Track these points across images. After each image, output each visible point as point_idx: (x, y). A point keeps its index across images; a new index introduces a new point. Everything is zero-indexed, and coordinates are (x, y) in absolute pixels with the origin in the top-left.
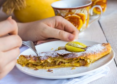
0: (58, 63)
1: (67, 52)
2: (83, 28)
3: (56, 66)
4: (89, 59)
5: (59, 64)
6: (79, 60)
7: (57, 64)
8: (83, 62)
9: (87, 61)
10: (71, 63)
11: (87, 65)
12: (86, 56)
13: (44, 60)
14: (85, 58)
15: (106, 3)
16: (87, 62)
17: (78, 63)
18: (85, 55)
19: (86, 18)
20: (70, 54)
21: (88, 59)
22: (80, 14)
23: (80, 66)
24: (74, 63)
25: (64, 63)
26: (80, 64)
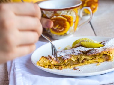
0: (82, 60)
2: (70, 31)
3: (80, 64)
4: (111, 53)
5: (83, 62)
6: (102, 56)
7: (81, 62)
9: (110, 56)
10: (95, 60)
11: (111, 60)
12: (109, 51)
13: (67, 59)
14: (108, 53)
16: (110, 57)
17: (101, 58)
20: (91, 50)
22: (67, 16)
23: (104, 61)
24: (97, 59)
25: (88, 60)
26: (104, 59)
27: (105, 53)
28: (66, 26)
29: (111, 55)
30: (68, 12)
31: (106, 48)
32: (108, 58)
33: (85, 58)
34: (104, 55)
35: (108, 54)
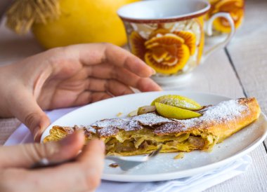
0: (140, 143)
1: (160, 120)
2: (190, 66)
4: (211, 134)
5: (142, 147)
6: (188, 137)
7: (137, 146)
8: (198, 141)
9: (206, 139)
10: (170, 145)
11: (207, 148)
12: (204, 129)
14: (202, 132)
15: (242, 8)
16: (208, 142)
17: (186, 143)
18: (202, 126)
19: (197, 43)
20: (167, 123)
21: (208, 134)
23: (191, 150)
24: (177, 144)
25: (155, 144)
26: (192, 145)
27: (194, 133)
28: (182, 54)
29: (210, 139)
30: (186, 24)
32: (202, 144)
33: (147, 139)
34: (192, 135)
35: (203, 136)
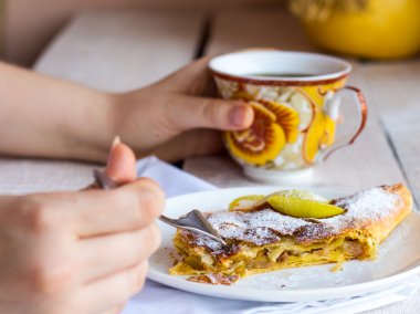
3: (273, 267)
4: (370, 235)
5: (280, 260)
6: (342, 242)
7: (274, 260)
8: (358, 249)
9: (366, 243)
10: (321, 255)
11: (369, 256)
12: (363, 228)
14: (360, 233)
16: (368, 247)
17: (339, 252)
21: (367, 236)
22: (277, 104)
23: (347, 259)
24: (328, 253)
25: (297, 255)
26: (347, 253)
27: (352, 235)
28: (271, 136)
29: (370, 241)
30: (280, 94)
31: (354, 220)
32: (359, 251)
33: (289, 249)
34: (349, 240)
35: (361, 238)
